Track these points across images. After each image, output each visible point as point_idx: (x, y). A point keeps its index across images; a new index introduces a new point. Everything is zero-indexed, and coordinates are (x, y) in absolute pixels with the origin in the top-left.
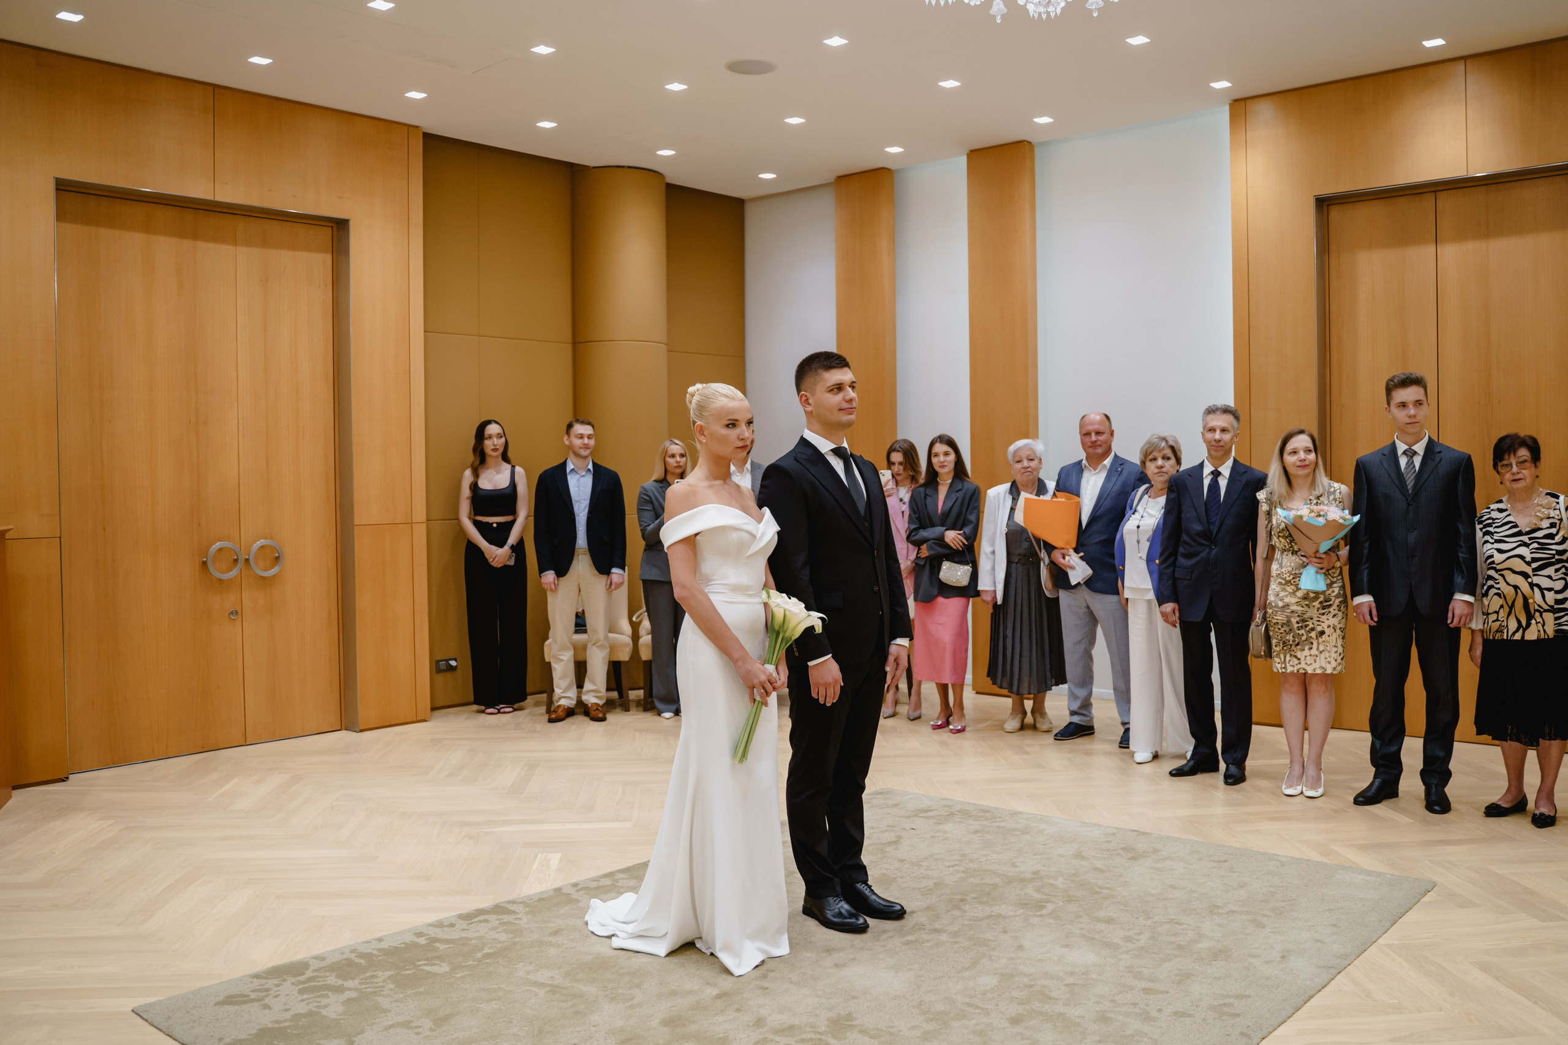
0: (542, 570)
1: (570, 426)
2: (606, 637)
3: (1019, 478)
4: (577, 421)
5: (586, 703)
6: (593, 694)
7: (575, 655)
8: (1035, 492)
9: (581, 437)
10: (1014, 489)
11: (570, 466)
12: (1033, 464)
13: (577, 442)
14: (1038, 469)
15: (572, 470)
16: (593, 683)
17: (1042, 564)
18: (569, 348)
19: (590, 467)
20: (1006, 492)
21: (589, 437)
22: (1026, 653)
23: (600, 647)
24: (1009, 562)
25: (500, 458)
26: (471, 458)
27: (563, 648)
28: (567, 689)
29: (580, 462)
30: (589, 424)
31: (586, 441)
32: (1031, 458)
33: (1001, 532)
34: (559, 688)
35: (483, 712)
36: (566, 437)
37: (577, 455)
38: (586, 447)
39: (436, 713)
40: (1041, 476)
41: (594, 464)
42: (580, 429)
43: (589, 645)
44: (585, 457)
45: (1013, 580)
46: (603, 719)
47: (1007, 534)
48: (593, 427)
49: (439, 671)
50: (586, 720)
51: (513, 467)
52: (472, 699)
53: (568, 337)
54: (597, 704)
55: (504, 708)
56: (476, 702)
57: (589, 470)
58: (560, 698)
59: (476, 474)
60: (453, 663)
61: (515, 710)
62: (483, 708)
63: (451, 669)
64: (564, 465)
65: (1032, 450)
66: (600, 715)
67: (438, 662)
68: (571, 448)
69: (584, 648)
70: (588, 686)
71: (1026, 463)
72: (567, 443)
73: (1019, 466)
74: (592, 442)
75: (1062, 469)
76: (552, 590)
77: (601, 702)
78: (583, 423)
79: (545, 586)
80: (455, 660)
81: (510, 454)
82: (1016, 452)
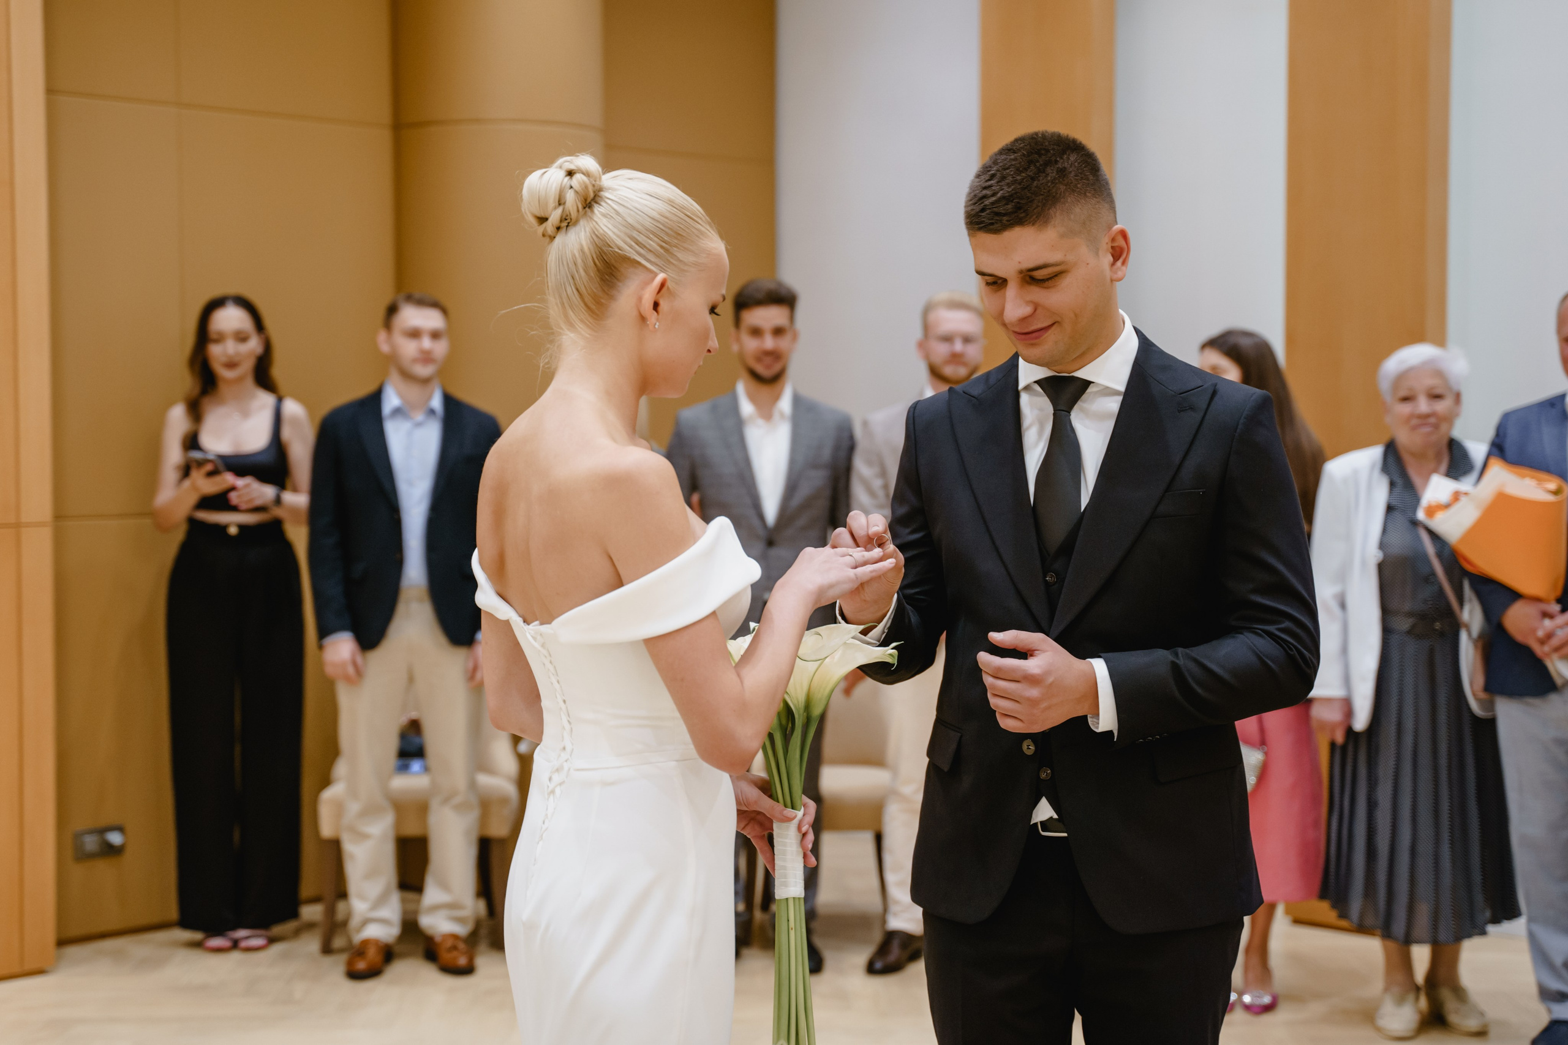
0: (324, 632)
1: (392, 310)
2: (472, 785)
3: (1404, 438)
4: (410, 299)
5: (430, 932)
6: (444, 913)
7: (399, 822)
8: (1444, 467)
9: (415, 334)
10: (1391, 459)
11: (391, 400)
12: (1441, 407)
13: (409, 349)
14: (1449, 419)
15: (397, 412)
16: (444, 886)
17: (1464, 637)
18: (382, 139)
19: (437, 402)
20: (1373, 467)
21: (435, 335)
22: (1425, 846)
23: (460, 808)
24: (1387, 631)
25: (250, 382)
26: (186, 382)
27: (370, 812)
28: (381, 901)
29: (414, 392)
30: (435, 305)
31: (426, 343)
32: (1438, 391)
33: (1364, 563)
34: (362, 898)
35: (197, 945)
36: (382, 336)
37: (407, 376)
38: (426, 357)
39: (72, 951)
40: (1457, 433)
41: (449, 401)
42: (413, 316)
43: (434, 805)
44: (425, 381)
45: (1394, 674)
46: (468, 970)
47: (1381, 567)
48: (444, 311)
49: (82, 856)
50: (429, 973)
51: (280, 400)
52: (173, 914)
53: (383, 111)
54: (455, 937)
55: (247, 938)
56: (185, 923)
57: (432, 412)
58: (366, 922)
59: (195, 411)
60: (115, 838)
61: (272, 940)
62: (198, 936)
63: (111, 851)
64: (375, 399)
65: (1440, 374)
66: (462, 961)
67: (78, 836)
68: (392, 361)
69: (422, 808)
70: (432, 894)
71: (1423, 405)
72: (385, 348)
73: (1405, 409)
74: (440, 348)
75: (1506, 417)
76: (348, 679)
77: (462, 930)
78: (423, 302)
79: (329, 670)
80: (120, 829)
81: (278, 372)
82: (1401, 377)
